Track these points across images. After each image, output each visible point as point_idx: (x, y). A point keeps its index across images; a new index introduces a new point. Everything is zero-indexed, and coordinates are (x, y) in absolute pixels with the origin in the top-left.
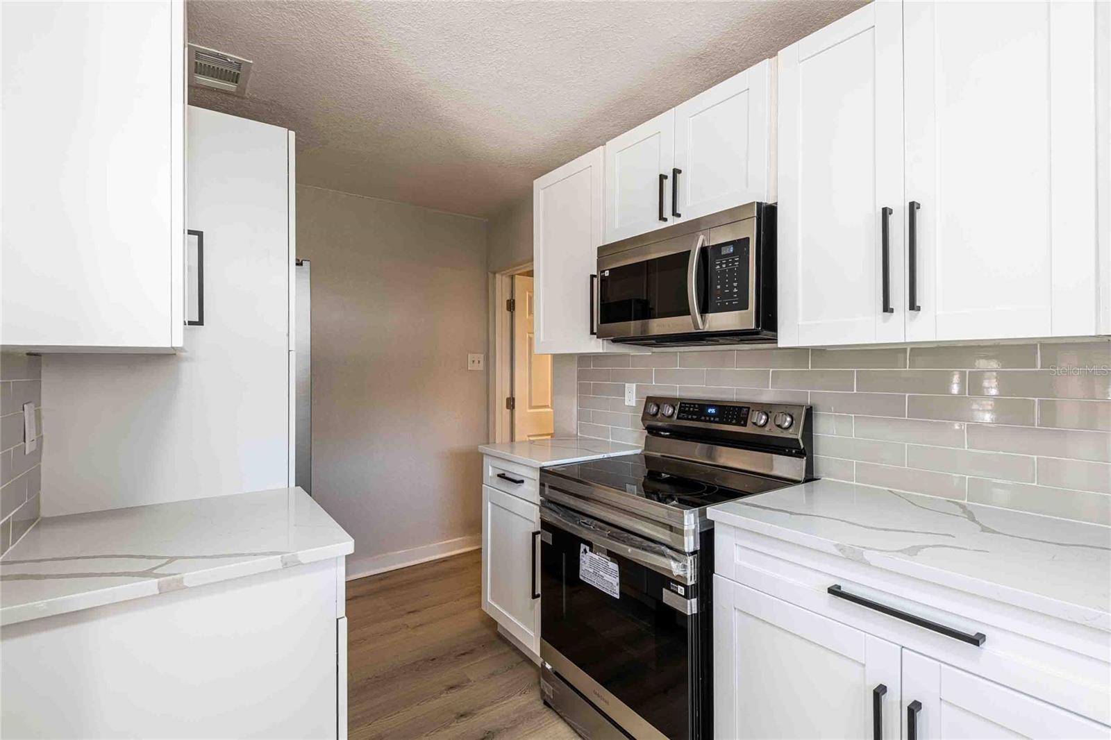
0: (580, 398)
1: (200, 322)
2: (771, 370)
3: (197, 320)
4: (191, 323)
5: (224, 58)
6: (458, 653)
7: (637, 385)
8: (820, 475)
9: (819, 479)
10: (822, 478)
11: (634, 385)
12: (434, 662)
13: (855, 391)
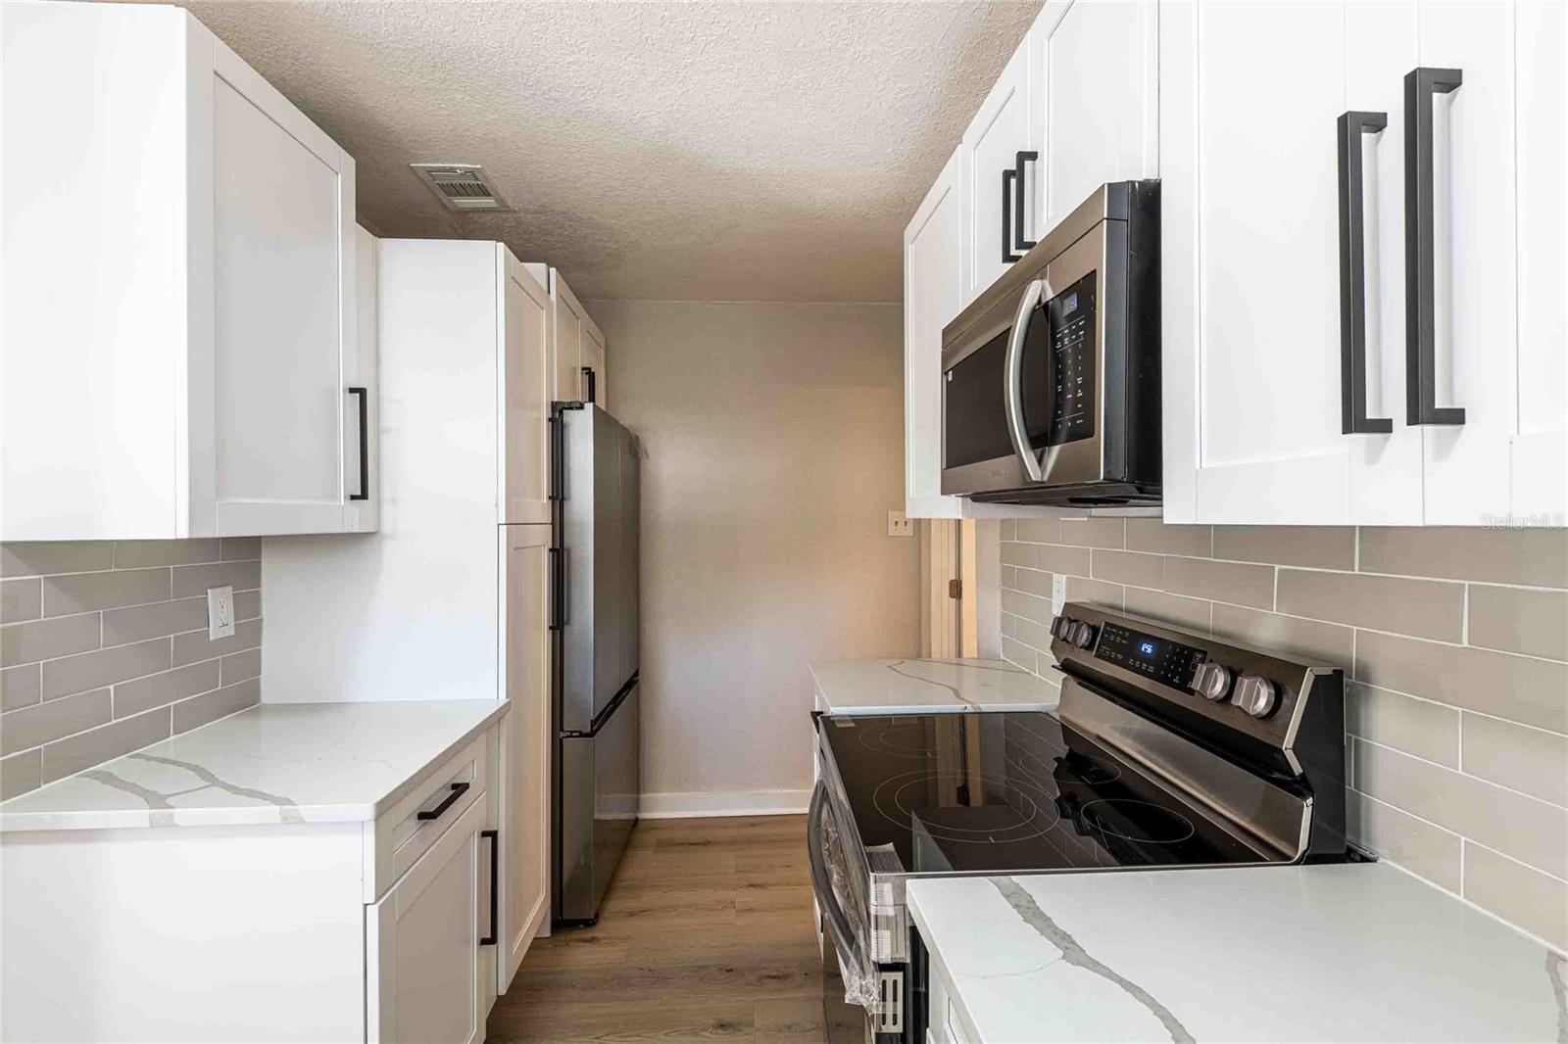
0: (1004, 594)
1: (364, 496)
2: (1277, 567)
3: (360, 494)
4: (353, 497)
5: (453, 170)
6: (765, 973)
7: (1068, 578)
8: (1375, 849)
9: (1375, 861)
10: (1381, 860)
11: (1064, 576)
12: (728, 974)
13: (1466, 644)
